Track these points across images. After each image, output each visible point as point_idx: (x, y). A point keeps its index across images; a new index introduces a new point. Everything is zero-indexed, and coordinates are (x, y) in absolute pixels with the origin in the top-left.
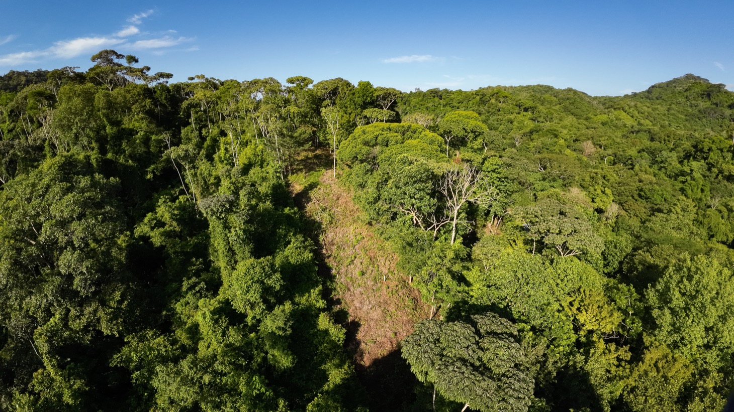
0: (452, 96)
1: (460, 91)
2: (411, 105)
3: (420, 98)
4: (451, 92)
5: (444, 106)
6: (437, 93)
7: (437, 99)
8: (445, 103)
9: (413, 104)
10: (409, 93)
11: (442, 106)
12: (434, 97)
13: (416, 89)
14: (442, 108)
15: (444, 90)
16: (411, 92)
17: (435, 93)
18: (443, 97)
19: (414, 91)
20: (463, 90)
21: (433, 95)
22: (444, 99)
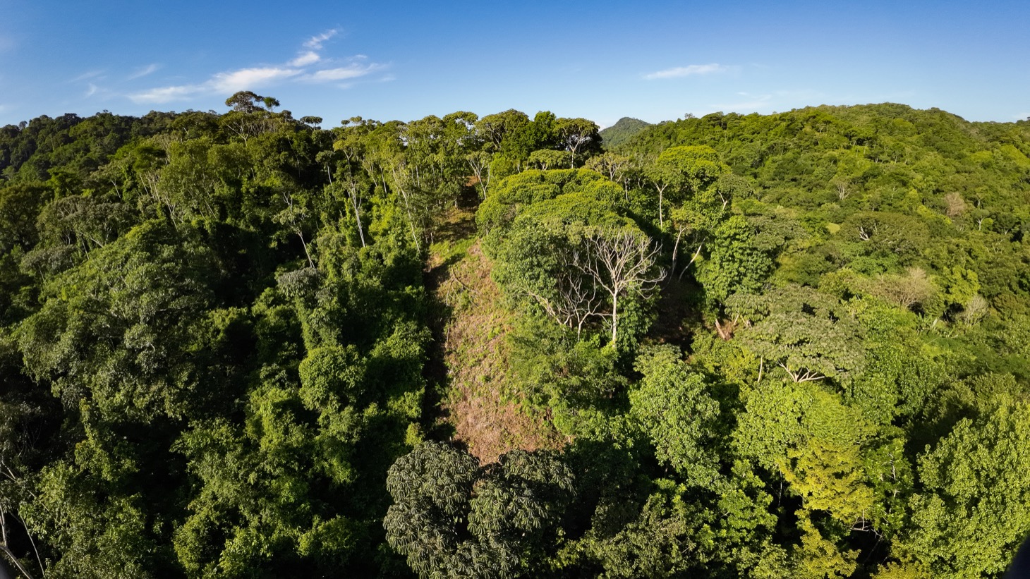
0: (743, 123)
1: (756, 115)
2: (678, 140)
3: (693, 128)
4: (741, 118)
5: (729, 139)
6: (718, 119)
7: (718, 129)
8: (731, 134)
9: (680, 137)
10: (675, 121)
11: (726, 139)
12: (714, 126)
13: (687, 115)
14: (726, 143)
15: (730, 114)
16: (679, 120)
17: (716, 121)
18: (728, 125)
19: (683, 119)
20: (760, 113)
21: (712, 122)
22: (730, 128)
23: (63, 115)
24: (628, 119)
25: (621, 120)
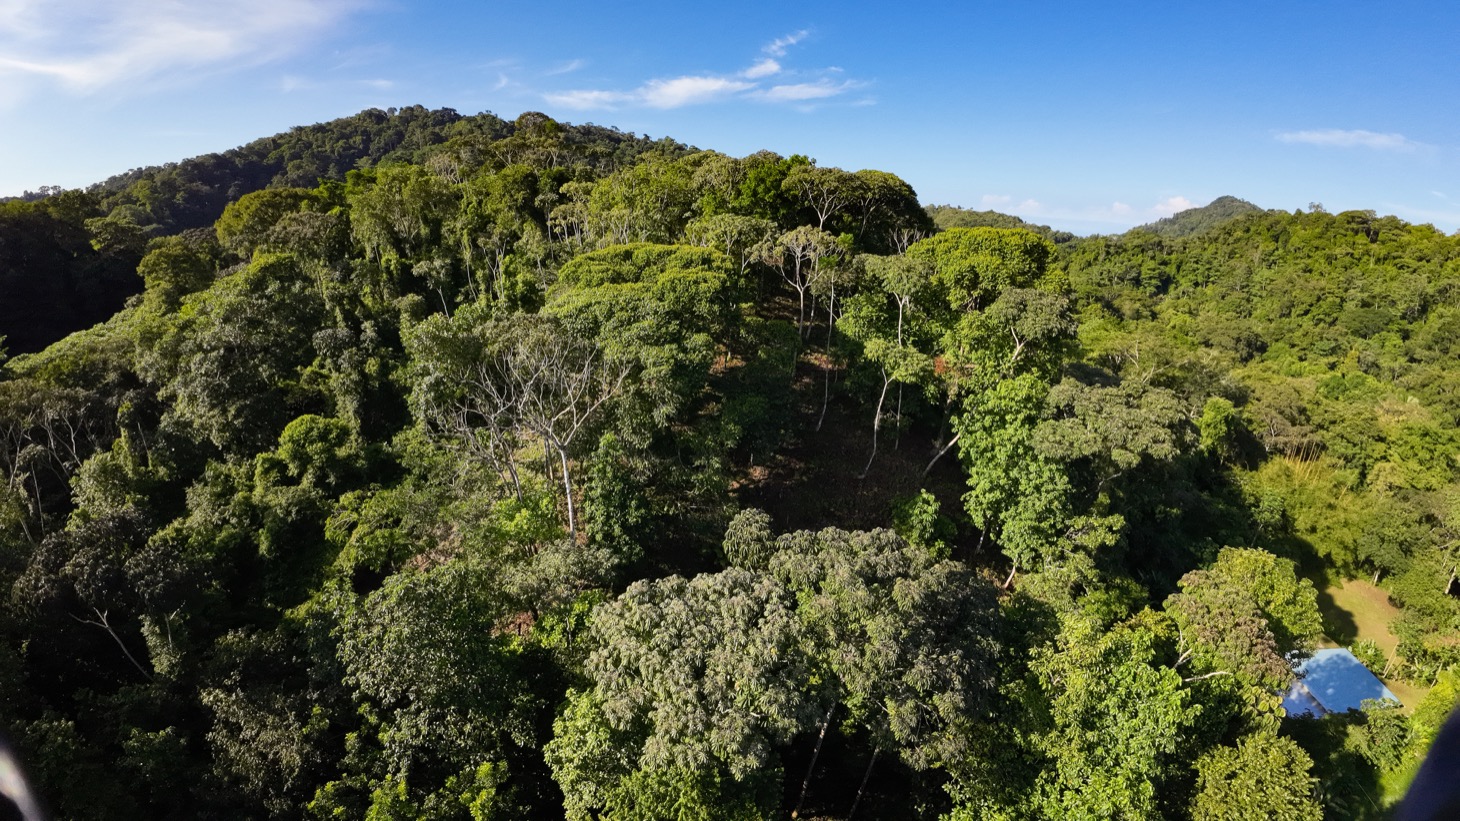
0: (1406, 238)
1: (1430, 227)
2: (1289, 246)
3: (1317, 230)
4: (1405, 228)
5: (1378, 261)
6: (1365, 222)
7: (1362, 239)
8: (1383, 252)
9: (1295, 241)
10: (1293, 212)
11: (1372, 260)
12: (1356, 232)
13: (1312, 206)
14: (1372, 266)
15: (1388, 218)
16: (1299, 212)
17: (1361, 224)
18: (1381, 237)
19: (1306, 210)
20: (1437, 226)
21: (1354, 226)
22: (1383, 243)
23: (440, 108)
24: (1233, 200)
25: (1220, 200)
